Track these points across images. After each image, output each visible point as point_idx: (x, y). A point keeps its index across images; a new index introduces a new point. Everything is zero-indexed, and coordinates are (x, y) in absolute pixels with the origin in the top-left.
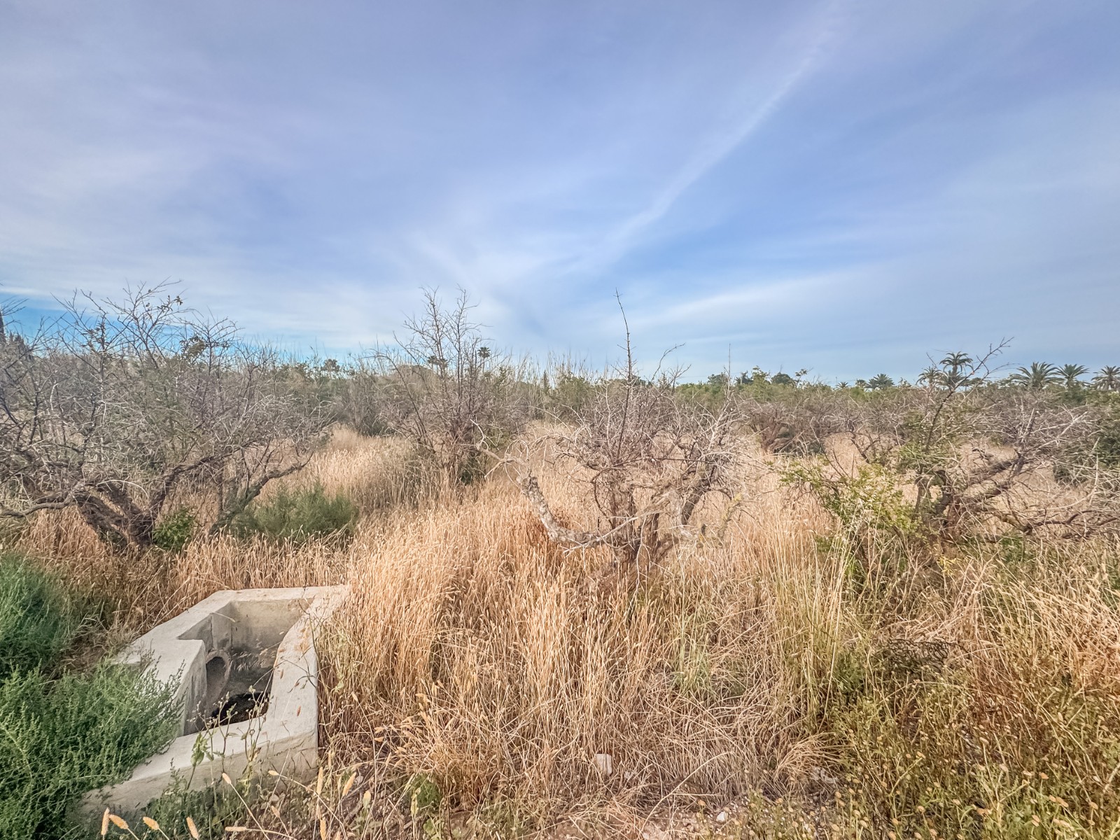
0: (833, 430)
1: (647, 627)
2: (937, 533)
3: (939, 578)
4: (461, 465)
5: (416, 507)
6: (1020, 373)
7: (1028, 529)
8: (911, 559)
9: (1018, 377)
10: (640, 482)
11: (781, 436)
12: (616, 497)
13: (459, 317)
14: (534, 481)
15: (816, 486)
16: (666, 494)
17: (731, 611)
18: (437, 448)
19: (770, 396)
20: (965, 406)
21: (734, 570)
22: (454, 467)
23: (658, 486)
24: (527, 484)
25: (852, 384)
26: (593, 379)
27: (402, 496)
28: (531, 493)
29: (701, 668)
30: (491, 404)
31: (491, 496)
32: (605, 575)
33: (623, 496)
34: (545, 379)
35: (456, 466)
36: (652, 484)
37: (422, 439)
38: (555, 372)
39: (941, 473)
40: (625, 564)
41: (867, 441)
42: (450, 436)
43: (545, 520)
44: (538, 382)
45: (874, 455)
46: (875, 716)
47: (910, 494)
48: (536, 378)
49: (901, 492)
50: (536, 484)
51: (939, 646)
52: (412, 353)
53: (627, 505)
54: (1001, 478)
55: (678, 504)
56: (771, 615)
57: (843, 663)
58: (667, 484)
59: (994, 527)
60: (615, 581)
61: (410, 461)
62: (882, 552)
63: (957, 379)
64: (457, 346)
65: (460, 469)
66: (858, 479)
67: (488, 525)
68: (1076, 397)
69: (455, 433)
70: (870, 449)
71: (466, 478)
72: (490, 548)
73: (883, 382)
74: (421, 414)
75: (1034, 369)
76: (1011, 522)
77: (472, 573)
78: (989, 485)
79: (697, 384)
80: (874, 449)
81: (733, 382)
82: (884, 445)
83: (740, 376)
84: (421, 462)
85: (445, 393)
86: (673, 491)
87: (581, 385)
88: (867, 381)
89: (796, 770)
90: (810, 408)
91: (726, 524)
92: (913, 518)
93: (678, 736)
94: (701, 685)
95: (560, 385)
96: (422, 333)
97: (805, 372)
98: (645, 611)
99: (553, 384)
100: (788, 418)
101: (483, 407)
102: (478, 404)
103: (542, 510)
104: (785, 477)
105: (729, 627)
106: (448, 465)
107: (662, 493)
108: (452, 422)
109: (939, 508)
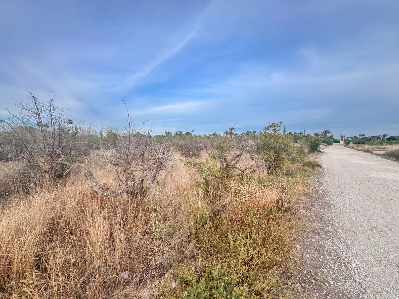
0: (202, 149)
1: (141, 221)
2: (225, 175)
3: (226, 188)
4: (56, 171)
5: (28, 193)
6: (245, 132)
7: (243, 171)
8: (219, 183)
9: (245, 133)
10: (135, 169)
11: (187, 152)
12: (127, 176)
13: (51, 104)
14: (90, 173)
15: (195, 165)
16: (145, 173)
17: (171, 209)
18: (41, 164)
19: (183, 139)
20: (230, 140)
21: (173, 196)
22: (52, 172)
23: (142, 170)
24: (86, 174)
25: (208, 135)
26: (122, 133)
27: (18, 189)
28: (88, 178)
29: (160, 230)
30: (71, 143)
31: (73, 183)
32: (124, 206)
33: (130, 175)
34: (101, 134)
35: (53, 172)
36: (140, 169)
37: (31, 161)
38: (105, 131)
39: (225, 158)
40: (132, 200)
41: (210, 151)
42: (48, 158)
43: (96, 189)
44: (97, 134)
45: (212, 155)
46: (208, 229)
47: (219, 165)
48: (96, 133)
49: (216, 165)
50: (91, 174)
51: (225, 206)
52: (21, 119)
53: (131, 178)
54: (237, 159)
55: (149, 175)
56: (183, 208)
57: (202, 217)
58: (145, 169)
59: (237, 172)
60: (129, 207)
61: (23, 172)
62: (213, 183)
63: (232, 134)
64: (50, 117)
65: (55, 173)
66: (206, 162)
67: (71, 195)
68: (254, 138)
69: (51, 157)
70: (211, 154)
71: (60, 176)
72: (71, 205)
73: (215, 134)
74: (29, 149)
75: (247, 131)
76: (240, 170)
77: (62, 217)
78: (236, 161)
79: (161, 135)
80: (212, 154)
81: (173, 135)
82: (214, 152)
83: (175, 133)
84: (30, 172)
85: (45, 139)
86: (147, 171)
87: (116, 136)
88: (211, 134)
89: (189, 252)
90: (195, 142)
91: (165, 180)
92: (219, 172)
93: (153, 256)
94: (161, 236)
95: (107, 135)
96: (28, 110)
97: (193, 131)
98: (140, 215)
99: (104, 135)
100: (189, 146)
101: (67, 145)
102: (64, 143)
103: (94, 184)
104: (185, 163)
105: (171, 214)
106: (48, 172)
107: (144, 172)
108: (49, 152)
109: (226, 168)
